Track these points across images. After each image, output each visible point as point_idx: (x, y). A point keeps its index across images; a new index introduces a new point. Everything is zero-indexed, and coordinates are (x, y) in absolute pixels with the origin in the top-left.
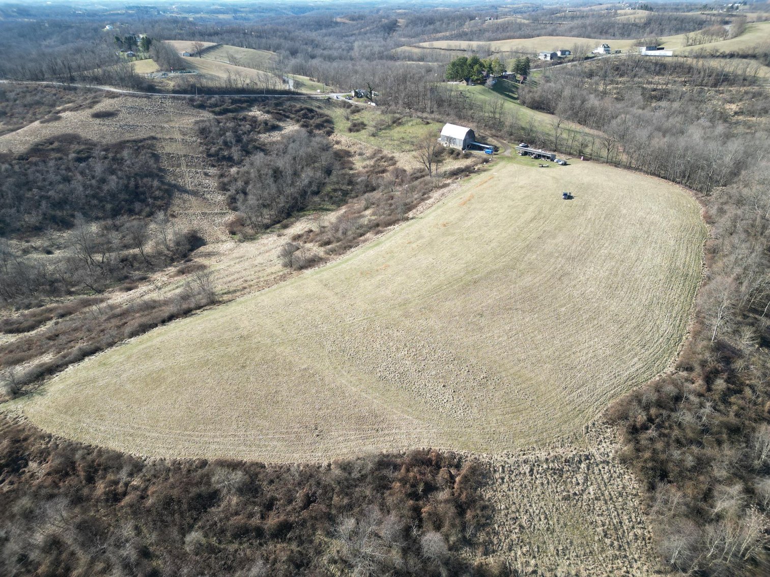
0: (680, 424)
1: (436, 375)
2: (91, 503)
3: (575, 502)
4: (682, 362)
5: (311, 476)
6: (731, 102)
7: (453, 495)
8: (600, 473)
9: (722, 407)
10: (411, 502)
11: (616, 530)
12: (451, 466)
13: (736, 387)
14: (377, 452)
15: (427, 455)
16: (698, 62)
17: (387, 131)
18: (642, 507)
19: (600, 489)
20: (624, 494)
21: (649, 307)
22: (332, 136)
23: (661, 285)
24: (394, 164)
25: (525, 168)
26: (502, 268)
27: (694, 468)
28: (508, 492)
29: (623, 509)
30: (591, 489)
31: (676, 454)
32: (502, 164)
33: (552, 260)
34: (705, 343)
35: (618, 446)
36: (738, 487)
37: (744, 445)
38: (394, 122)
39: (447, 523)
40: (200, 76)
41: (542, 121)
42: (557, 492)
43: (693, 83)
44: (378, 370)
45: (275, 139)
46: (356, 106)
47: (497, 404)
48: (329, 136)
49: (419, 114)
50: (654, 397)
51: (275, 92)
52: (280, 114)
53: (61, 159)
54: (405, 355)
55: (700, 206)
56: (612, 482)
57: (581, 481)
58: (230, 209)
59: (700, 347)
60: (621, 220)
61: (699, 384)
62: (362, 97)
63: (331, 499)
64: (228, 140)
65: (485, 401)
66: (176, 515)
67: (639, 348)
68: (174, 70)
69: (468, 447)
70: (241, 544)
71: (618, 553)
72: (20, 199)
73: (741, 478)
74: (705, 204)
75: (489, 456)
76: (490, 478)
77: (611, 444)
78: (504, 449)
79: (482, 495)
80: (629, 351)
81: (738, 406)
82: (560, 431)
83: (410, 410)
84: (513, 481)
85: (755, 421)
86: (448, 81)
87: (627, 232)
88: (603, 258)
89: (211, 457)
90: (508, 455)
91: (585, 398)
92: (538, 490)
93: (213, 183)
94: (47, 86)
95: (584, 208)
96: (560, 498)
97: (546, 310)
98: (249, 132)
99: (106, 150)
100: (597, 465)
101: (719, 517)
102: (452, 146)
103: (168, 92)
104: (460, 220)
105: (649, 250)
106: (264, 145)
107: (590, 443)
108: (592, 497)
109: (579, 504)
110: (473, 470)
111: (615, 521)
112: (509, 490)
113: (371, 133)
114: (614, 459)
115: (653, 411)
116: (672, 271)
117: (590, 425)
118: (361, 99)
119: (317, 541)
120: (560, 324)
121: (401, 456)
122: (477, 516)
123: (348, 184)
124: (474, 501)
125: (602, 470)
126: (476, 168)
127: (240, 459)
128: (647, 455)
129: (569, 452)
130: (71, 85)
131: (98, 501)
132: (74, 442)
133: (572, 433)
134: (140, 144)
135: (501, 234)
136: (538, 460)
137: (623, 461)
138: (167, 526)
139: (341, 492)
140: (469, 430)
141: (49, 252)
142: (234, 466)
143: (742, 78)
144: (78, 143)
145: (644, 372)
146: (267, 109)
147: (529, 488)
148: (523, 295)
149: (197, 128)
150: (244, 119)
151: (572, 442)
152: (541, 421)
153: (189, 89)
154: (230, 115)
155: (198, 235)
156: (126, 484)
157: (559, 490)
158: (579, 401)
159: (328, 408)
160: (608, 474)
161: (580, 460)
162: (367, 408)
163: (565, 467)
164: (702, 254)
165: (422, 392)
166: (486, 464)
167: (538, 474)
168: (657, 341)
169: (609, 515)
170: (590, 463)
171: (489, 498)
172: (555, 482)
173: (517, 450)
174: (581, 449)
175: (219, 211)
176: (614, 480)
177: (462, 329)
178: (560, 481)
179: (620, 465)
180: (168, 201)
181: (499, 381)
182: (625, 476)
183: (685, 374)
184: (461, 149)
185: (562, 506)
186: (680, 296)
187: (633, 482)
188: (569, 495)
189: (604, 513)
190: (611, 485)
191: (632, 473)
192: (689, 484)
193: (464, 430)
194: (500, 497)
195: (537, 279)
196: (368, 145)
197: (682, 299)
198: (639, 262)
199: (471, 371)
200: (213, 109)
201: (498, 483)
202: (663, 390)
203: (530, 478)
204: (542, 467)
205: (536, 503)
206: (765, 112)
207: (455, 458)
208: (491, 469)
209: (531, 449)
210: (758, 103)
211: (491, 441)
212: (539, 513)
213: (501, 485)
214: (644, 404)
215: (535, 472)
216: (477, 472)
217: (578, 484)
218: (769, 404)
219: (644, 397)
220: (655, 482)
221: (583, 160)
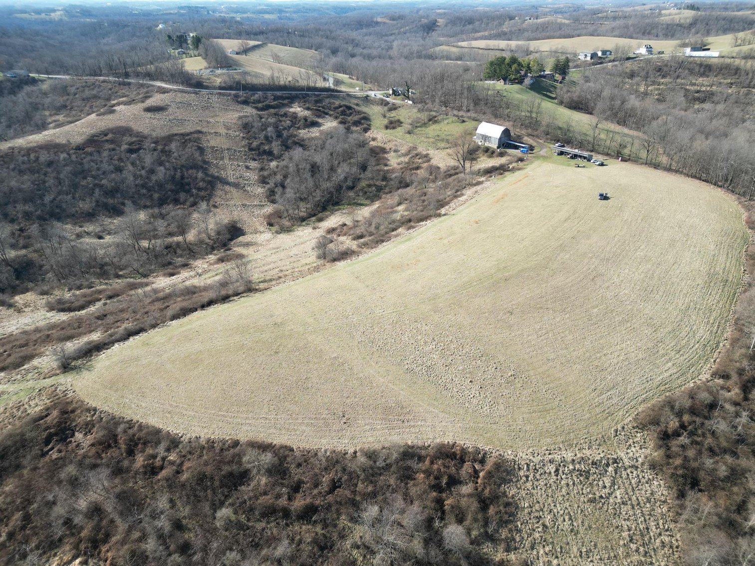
0: (713, 432)
1: (463, 370)
2: (130, 475)
3: (601, 505)
4: (718, 369)
5: (337, 462)
7: (477, 490)
8: (628, 478)
10: (434, 494)
11: (642, 535)
12: (475, 460)
14: (402, 443)
15: (452, 449)
16: (746, 63)
17: (423, 129)
18: (671, 514)
19: (627, 494)
20: (653, 500)
21: (685, 312)
22: (369, 133)
23: (699, 290)
24: (429, 161)
25: (561, 167)
26: (533, 267)
27: (727, 479)
28: (532, 491)
29: (650, 515)
30: (618, 493)
31: (709, 462)
32: (537, 163)
33: (586, 261)
34: (743, 351)
35: (648, 451)
38: (430, 120)
39: (469, 517)
40: (246, 73)
41: (580, 121)
42: (583, 494)
43: (740, 85)
44: (405, 363)
45: (313, 135)
46: (394, 104)
47: (524, 402)
48: (366, 133)
49: (455, 112)
50: (688, 403)
51: (315, 89)
52: (320, 111)
53: (114, 150)
54: (433, 349)
55: (743, 210)
56: (640, 487)
57: (608, 485)
58: (268, 201)
59: (738, 354)
60: (659, 222)
61: (735, 393)
62: (399, 95)
63: (356, 485)
64: (269, 135)
65: (512, 399)
66: (209, 491)
67: (673, 353)
68: (221, 67)
69: (492, 443)
70: (268, 523)
71: (643, 559)
72: (75, 186)
74: (748, 209)
75: (514, 453)
76: (514, 475)
77: (641, 449)
78: (529, 447)
79: (505, 492)
80: (663, 355)
82: (588, 433)
83: (436, 403)
84: (537, 480)
86: (486, 80)
87: (665, 234)
88: (639, 260)
89: (243, 438)
90: (533, 454)
91: (615, 400)
92: (563, 490)
93: (253, 176)
94: (104, 81)
95: (621, 209)
96: (586, 500)
97: (577, 311)
98: (290, 128)
99: (156, 142)
100: (625, 469)
101: (753, 531)
102: (487, 144)
103: (215, 88)
104: (492, 218)
105: (687, 254)
106: (303, 140)
107: (619, 447)
108: (619, 501)
109: (605, 507)
110: (498, 466)
111: (641, 527)
112: (534, 489)
113: (407, 130)
114: (643, 464)
115: (686, 418)
116: (711, 276)
117: (620, 429)
118: (399, 97)
119: (341, 526)
120: (592, 325)
121: (426, 448)
122: (500, 512)
123: (383, 180)
124: (498, 497)
125: (630, 474)
126: (511, 166)
127: (270, 441)
128: (678, 462)
129: (597, 454)
130: (125, 80)
131: (136, 473)
132: (117, 417)
133: (600, 436)
134: (187, 138)
135: (534, 232)
136: (564, 461)
137: (653, 466)
138: (199, 501)
139: (366, 479)
140: (494, 427)
141: (100, 238)
142: (264, 447)
144: (131, 135)
145: (678, 378)
146: (307, 105)
147: (554, 488)
148: (555, 294)
149: (240, 123)
150: (285, 115)
151: (599, 445)
152: (569, 422)
153: (234, 85)
154: (272, 111)
155: (238, 225)
156: (164, 459)
157: (584, 492)
158: (609, 403)
159: (355, 397)
160: (636, 479)
161: (608, 463)
162: (394, 399)
163: (592, 469)
164: (743, 260)
165: (449, 386)
166: (511, 461)
167: (563, 474)
168: (692, 347)
169: (636, 520)
170: (617, 466)
171: (513, 495)
172: (581, 483)
173: (543, 449)
174: (609, 452)
175: (259, 203)
176: (642, 485)
177: (491, 326)
178: (586, 483)
179: (649, 471)
180: (211, 192)
181: (527, 380)
182: (654, 482)
183: (721, 381)
184: (496, 148)
185: (587, 508)
186: (718, 302)
187: (662, 489)
188: (595, 498)
189: (630, 518)
190: (639, 490)
191: (661, 480)
192: (721, 494)
193: (490, 426)
194: (524, 495)
195: (569, 280)
196: (404, 142)
197: (720, 305)
198: (676, 266)
199: (499, 368)
200: (256, 105)
201: (522, 481)
202: (697, 397)
203: (555, 477)
204: (568, 467)
205: (561, 503)
207: (480, 453)
208: (516, 467)
209: (557, 449)
211: (516, 438)
212: (563, 514)
213: (525, 483)
214: (677, 410)
215: (560, 472)
216: (502, 468)
217: (605, 487)
219: (677, 403)
220: (685, 490)
221: (621, 161)
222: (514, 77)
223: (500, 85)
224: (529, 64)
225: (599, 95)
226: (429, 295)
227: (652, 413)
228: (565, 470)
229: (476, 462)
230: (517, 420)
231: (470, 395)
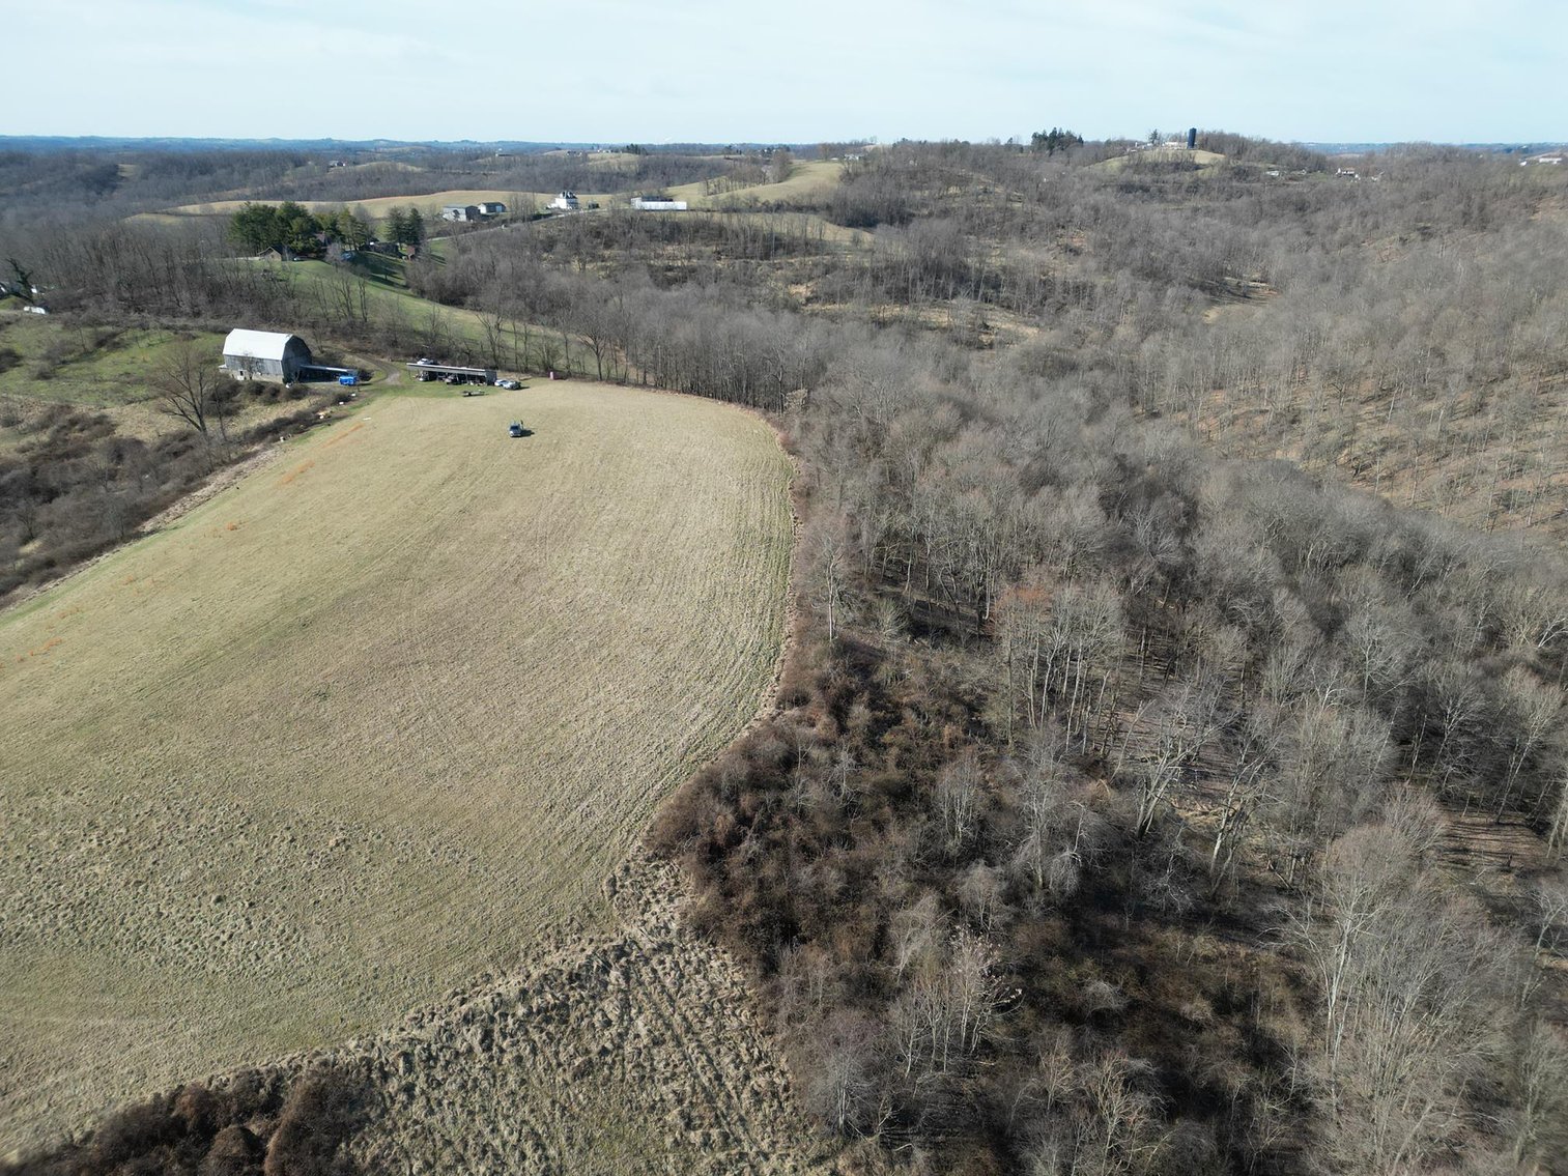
0: (802, 811)
1: (193, 878)
3: (606, 1071)
4: (785, 691)
6: (798, 283)
8: (656, 979)
9: (872, 756)
11: (710, 1099)
12: (247, 1113)
13: (888, 716)
15: (171, 1110)
16: (730, 218)
17: (83, 364)
18: (759, 1020)
19: (661, 1016)
20: (717, 1005)
21: (709, 604)
23: (725, 562)
24: (110, 431)
25: (433, 401)
26: (374, 582)
27: (843, 892)
28: (430, 1120)
29: (718, 1042)
30: (640, 1023)
31: (805, 875)
32: (381, 401)
34: (820, 646)
35: (688, 899)
36: (929, 901)
37: (924, 817)
41: (465, 323)
42: (559, 1065)
43: (731, 254)
47: (379, 899)
49: (165, 321)
50: (743, 770)
54: (91, 851)
55: (775, 431)
56: (685, 988)
57: (614, 1015)
59: (812, 654)
60: (634, 461)
61: (823, 724)
65: (346, 901)
67: (700, 684)
69: (299, 1039)
71: (722, 1156)
73: (932, 882)
74: (780, 426)
75: (364, 1042)
76: (372, 1103)
77: (671, 900)
78: (408, 1007)
79: (352, 1160)
80: (682, 694)
81: (899, 746)
82: (550, 910)
83: (109, 999)
84: (439, 1084)
85: (933, 767)
86: (238, 255)
87: (649, 479)
88: (607, 530)
90: (418, 1020)
91: (599, 815)
92: (510, 1078)
95: (558, 447)
96: (569, 1077)
97: (490, 651)
100: (647, 961)
101: (909, 976)
102: (257, 377)
104: (275, 511)
105: (695, 507)
108: (645, 1041)
109: (617, 1072)
110: (317, 1098)
111: (704, 1080)
112: (431, 1112)
113: (36, 370)
114: (681, 933)
115: (746, 801)
116: (743, 536)
117: (619, 874)
120: (525, 672)
125: (659, 968)
126: (322, 414)
128: (748, 897)
129: (575, 955)
133: (579, 907)
135: (373, 517)
136: (502, 1005)
137: (704, 928)
140: (301, 993)
143: (802, 242)
145: (718, 728)
147: (485, 1084)
151: (581, 929)
152: (500, 903)
157: (563, 1057)
158: (586, 827)
160: (673, 973)
161: (606, 963)
163: (572, 993)
164: (790, 502)
165: (146, 936)
166: (358, 1067)
167: (505, 1038)
168: (734, 663)
169: (690, 1070)
170: (628, 962)
171: (375, 1158)
172: (552, 1040)
173: (445, 996)
174: (603, 937)
176: (688, 982)
177: (269, 742)
178: (563, 1033)
179: (696, 943)
181: (381, 840)
182: (713, 963)
183: (795, 712)
184: (281, 382)
185: (576, 1096)
186: (764, 575)
187: (730, 971)
188: (590, 1061)
189: (677, 1071)
190: (683, 996)
191: (724, 952)
192: (841, 930)
193: (287, 997)
194: (406, 1143)
195: (464, 591)
196: (32, 399)
197: (768, 580)
198: (678, 528)
199: (300, 838)
201: (397, 1106)
202: (757, 752)
203: (483, 1056)
204: (514, 1015)
205: (509, 1117)
206: (848, 294)
207: (261, 1085)
208: (374, 1076)
209: (480, 981)
210: (837, 281)
211: (368, 999)
212: (519, 1140)
213: (405, 1108)
214: (726, 792)
215: (496, 1035)
216: (332, 1099)
217: (608, 1023)
218: (948, 730)
219: (724, 776)
220: (774, 951)
221: (556, 378)
222: (301, 245)
223: (275, 260)
224: (334, 224)
225: (491, 273)
226: (79, 714)
227: (678, 814)
228: (506, 1026)
229: (250, 1116)
230: (365, 950)
231: (218, 938)
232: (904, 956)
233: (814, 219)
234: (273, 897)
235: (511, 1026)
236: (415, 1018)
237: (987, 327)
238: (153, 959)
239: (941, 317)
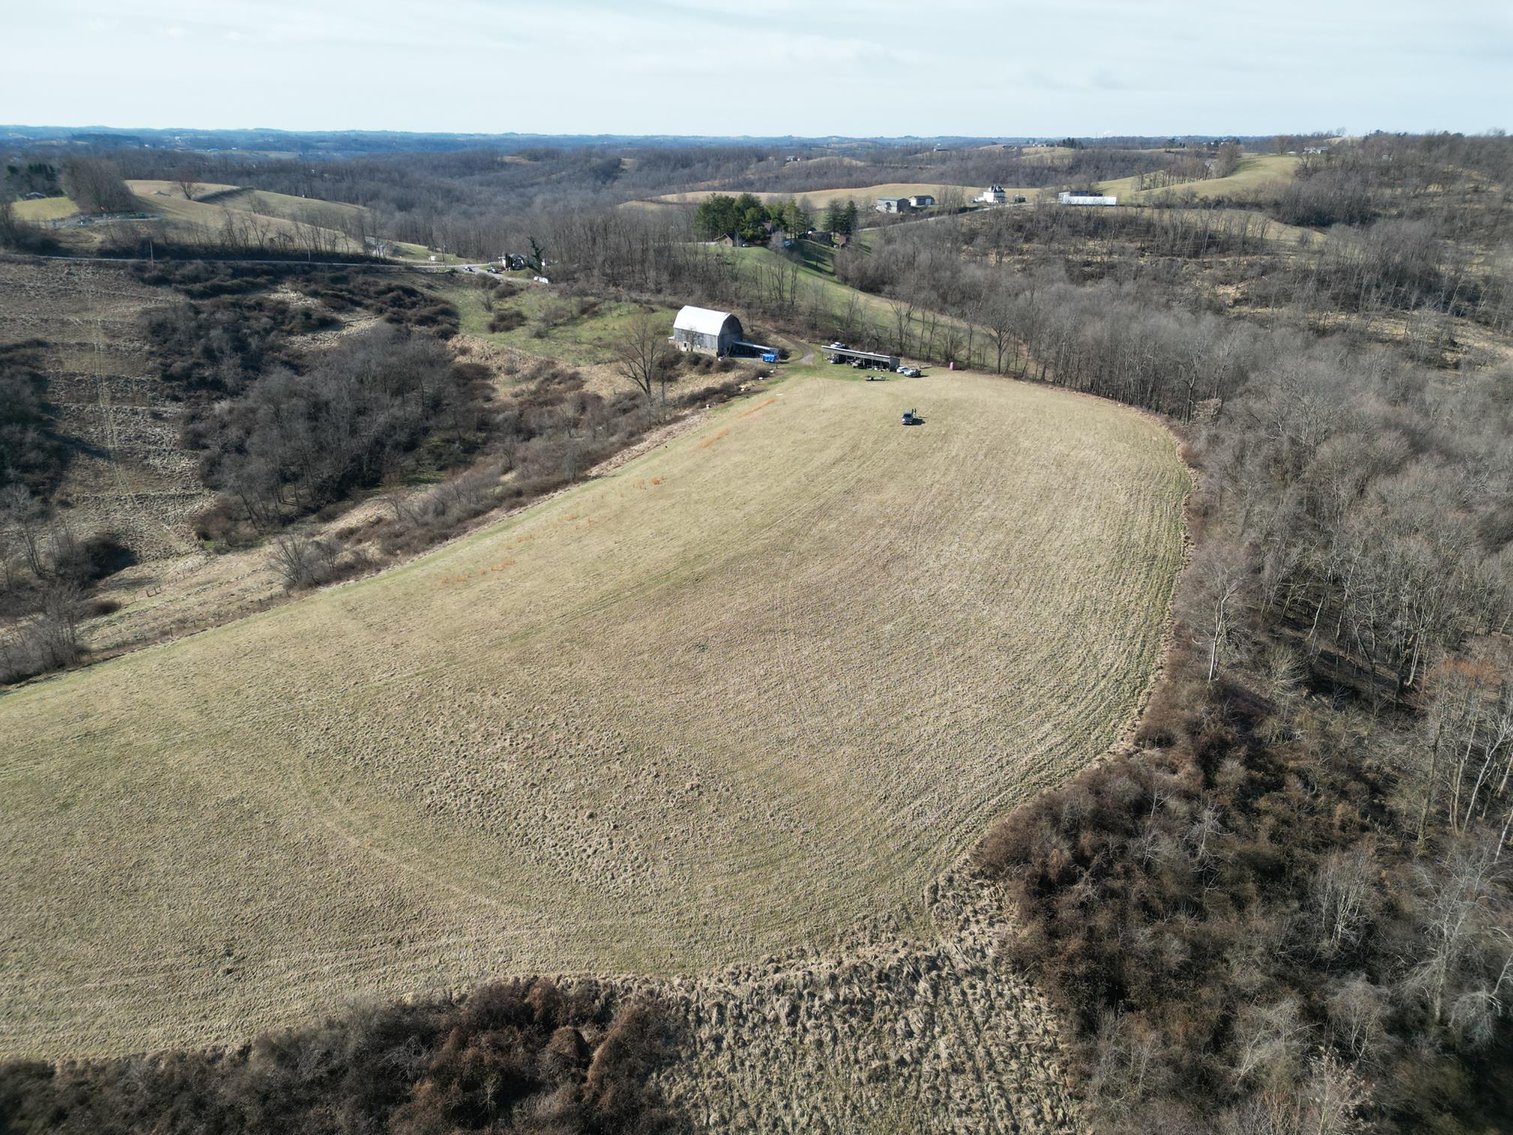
0: (1148, 865)
1: (575, 791)
3: (901, 1084)
4: (1147, 728)
6: (1227, 283)
7: (578, 1098)
8: (964, 1002)
9: (1241, 821)
12: (582, 1019)
13: (1266, 776)
14: (384, 1003)
15: (524, 996)
16: (1161, 214)
17: (570, 328)
18: (1068, 1079)
19: (964, 1043)
20: (1024, 1049)
21: (1075, 618)
22: (454, 340)
23: (1100, 576)
24: (580, 386)
25: (838, 383)
26: (760, 549)
27: (1185, 967)
28: (732, 1077)
29: (1020, 1089)
30: (942, 1043)
31: (1143, 936)
32: (794, 378)
33: (871, 532)
34: (1195, 685)
35: (1008, 928)
36: (1288, 1006)
37: (1296, 905)
38: (584, 311)
40: (163, 225)
41: (880, 310)
42: (857, 1061)
43: (1157, 251)
44: (426, 791)
45: (324, 346)
46: (508, 284)
47: (719, 850)
48: (447, 339)
49: (634, 295)
50: (1088, 805)
51: (334, 256)
52: (342, 298)
54: (504, 748)
55: (1176, 440)
56: (993, 1020)
57: (917, 1027)
58: (205, 486)
59: (1185, 693)
60: (1019, 458)
61: (1187, 773)
62: (521, 267)
64: (215, 345)
67: (1054, 703)
68: (111, 213)
69: (634, 962)
73: (1295, 983)
74: (1184, 436)
75: (686, 983)
76: (684, 1042)
78: (728, 961)
79: (660, 1092)
80: (1033, 709)
81: (1277, 817)
82: (871, 902)
83: (494, 883)
84: (745, 1044)
85: (1316, 849)
86: (700, 240)
87: (1032, 479)
88: (979, 526)
90: (735, 977)
91: (930, 818)
92: (809, 1060)
93: (170, 434)
95: (945, 438)
96: (864, 1076)
97: (849, 631)
98: (268, 332)
100: (958, 981)
101: (1251, 1085)
102: (697, 350)
103: (87, 253)
104: (691, 471)
105: (1075, 513)
106: (300, 356)
107: (941, 927)
108: (945, 1064)
109: (912, 1087)
110: (640, 1022)
111: (1000, 1125)
112: (733, 1069)
113: (535, 330)
114: (997, 962)
115: (1087, 839)
116: (1124, 549)
118: (520, 272)
120: (880, 657)
121: (449, 1004)
123: (480, 429)
124: (635, 1111)
125: (970, 992)
126: (743, 387)
128: (1074, 944)
129: (888, 954)
133: (898, 906)
135: (769, 488)
136: (811, 982)
137: (1019, 965)
140: (641, 920)
143: (1239, 240)
145: (1067, 754)
146: (313, 287)
147: (785, 1058)
148: (802, 601)
149: (145, 323)
150: (259, 306)
151: (897, 929)
152: (824, 882)
153: (137, 247)
154: (227, 298)
155: (122, 543)
157: (861, 1055)
158: (916, 826)
159: (272, 897)
160: (983, 1001)
161: (917, 971)
162: (381, 886)
163: (878, 992)
164: (1183, 519)
165: (532, 834)
166: (678, 1005)
167: (810, 1018)
168: (1093, 687)
169: (987, 1110)
170: (939, 976)
171: (679, 1097)
172: (853, 1033)
173: (761, 960)
174: (918, 943)
175: (180, 491)
176: (997, 1015)
177: (652, 681)
178: (865, 1030)
179: (1011, 977)
180: (57, 473)
181: (728, 793)
182: (1026, 1003)
183: (1155, 753)
184: (715, 355)
185: (868, 1099)
186: (1140, 597)
187: (1044, 1017)
188: (887, 1067)
189: (975, 1106)
190: (990, 1028)
191: (1041, 995)
192: (1176, 1009)
193: (630, 921)
194: (708, 1092)
195: (835, 570)
196: (528, 354)
197: (1145, 602)
198: (1054, 534)
199: (663, 775)
200: (189, 287)
201: (705, 1053)
202: (1106, 789)
203: (788, 1030)
204: (821, 998)
205: (802, 1098)
206: (1285, 297)
207: (597, 996)
208: (690, 1018)
209: (795, 954)
210: (1274, 283)
211: (696, 942)
212: (808, 1125)
213: (712, 1057)
214: (1065, 824)
215: (802, 1012)
216: (652, 1029)
217: (910, 1034)
218: (1340, 809)
219: (1066, 807)
220: (1095, 1011)
221: (954, 369)
222: (750, 232)
223: (728, 245)
224: (781, 214)
225: (911, 263)
226: (516, 628)
227: (1011, 835)
228: (813, 1006)
229: (584, 1022)
230: (700, 895)
231: (585, 850)
232: (1250, 1060)
233: (1257, 217)
234: (633, 824)
235: (817, 1008)
236: (733, 974)
237: (1454, 344)
238: (533, 857)
239: (1400, 330)
